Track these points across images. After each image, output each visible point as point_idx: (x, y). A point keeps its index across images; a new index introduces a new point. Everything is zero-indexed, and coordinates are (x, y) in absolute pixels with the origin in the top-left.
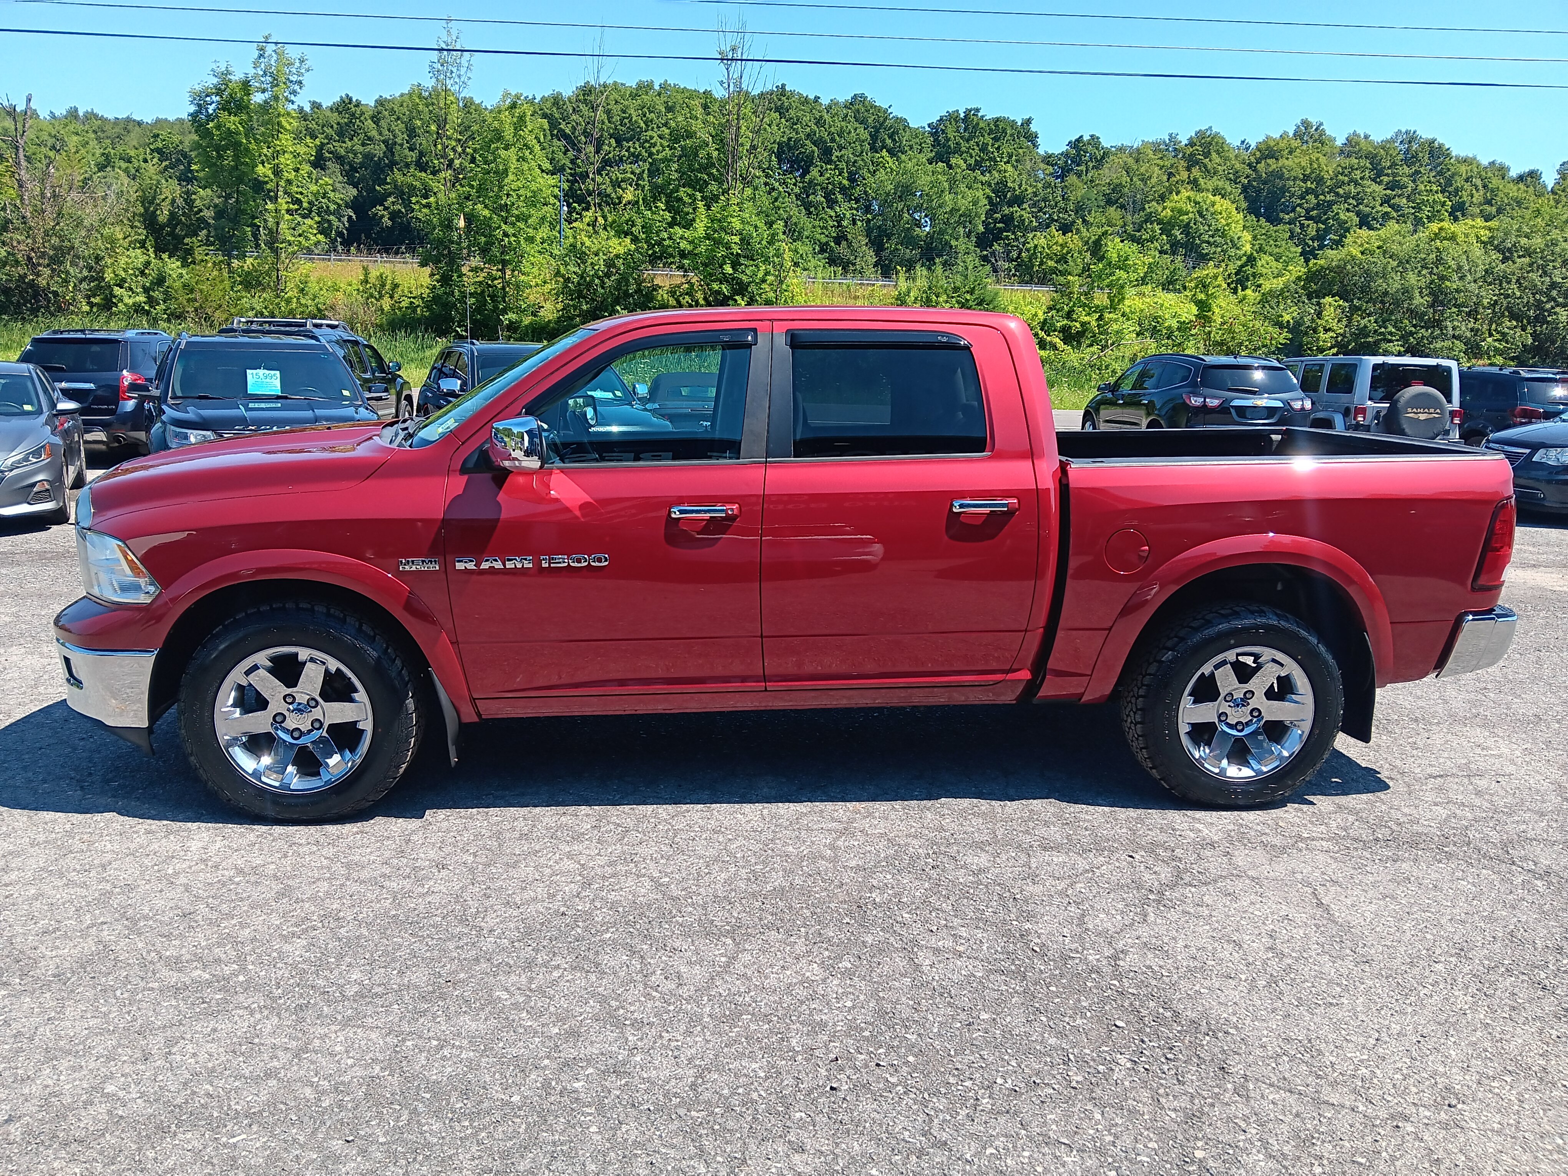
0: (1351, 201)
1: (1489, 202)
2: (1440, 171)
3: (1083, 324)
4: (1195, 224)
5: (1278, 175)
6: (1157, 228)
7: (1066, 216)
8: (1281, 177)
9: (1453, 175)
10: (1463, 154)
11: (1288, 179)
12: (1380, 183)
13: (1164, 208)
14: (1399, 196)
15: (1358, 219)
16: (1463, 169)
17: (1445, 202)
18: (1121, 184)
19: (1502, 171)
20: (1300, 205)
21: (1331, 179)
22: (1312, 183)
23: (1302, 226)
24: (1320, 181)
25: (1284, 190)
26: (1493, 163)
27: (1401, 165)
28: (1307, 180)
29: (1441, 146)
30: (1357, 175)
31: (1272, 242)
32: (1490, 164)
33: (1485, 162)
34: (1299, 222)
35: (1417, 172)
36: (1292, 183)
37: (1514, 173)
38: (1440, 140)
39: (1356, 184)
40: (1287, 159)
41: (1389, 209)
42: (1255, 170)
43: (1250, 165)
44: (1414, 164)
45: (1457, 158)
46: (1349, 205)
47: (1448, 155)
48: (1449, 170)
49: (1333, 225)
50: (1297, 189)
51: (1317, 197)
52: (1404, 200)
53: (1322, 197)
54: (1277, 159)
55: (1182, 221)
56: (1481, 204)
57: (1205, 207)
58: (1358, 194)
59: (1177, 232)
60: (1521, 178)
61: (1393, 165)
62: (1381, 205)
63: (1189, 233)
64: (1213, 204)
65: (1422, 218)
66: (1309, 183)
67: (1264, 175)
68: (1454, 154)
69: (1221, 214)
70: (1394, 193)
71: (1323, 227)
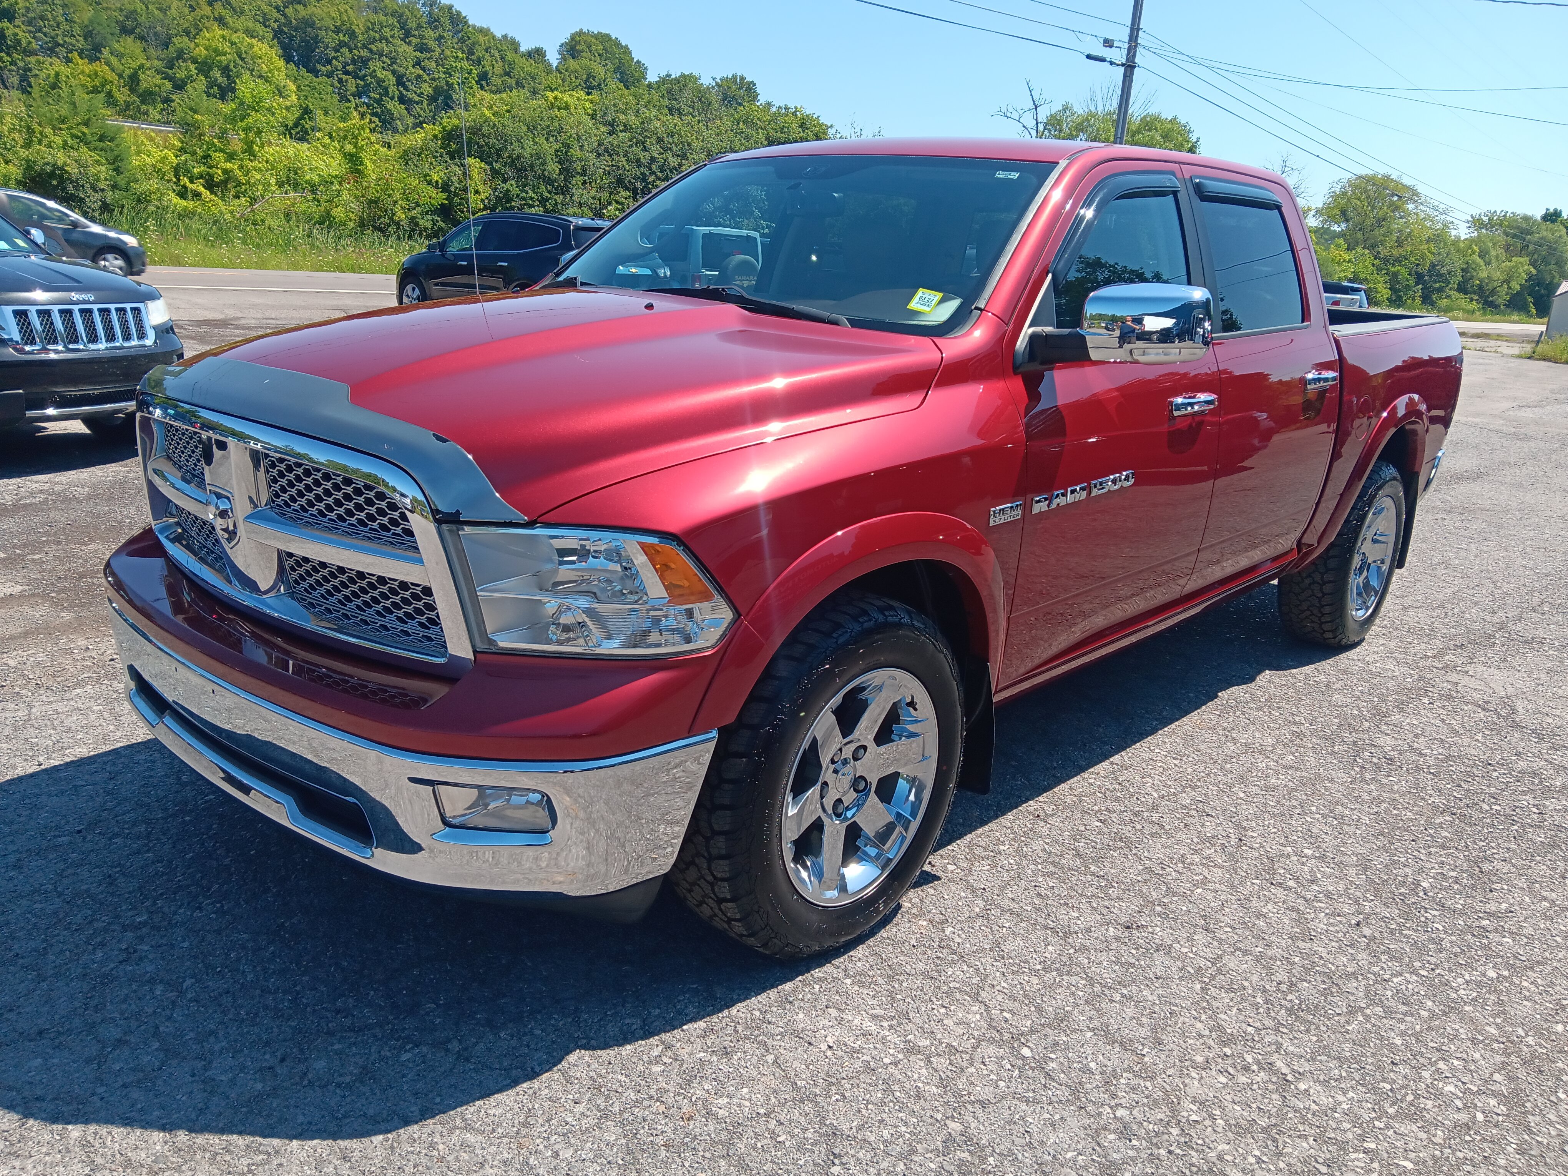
0: (384, 59)
1: (508, 74)
2: (461, 39)
3: (225, 172)
4: (235, 67)
5: (308, 23)
6: (192, 67)
7: (74, 42)
8: (312, 25)
9: (474, 44)
10: (478, 25)
11: (320, 29)
12: (409, 44)
13: (197, 45)
14: (428, 59)
15: (394, 79)
16: (481, 39)
17: (471, 70)
18: (135, 11)
19: (514, 45)
20: (336, 58)
21: (363, 34)
22: (344, 36)
23: (340, 81)
24: (352, 35)
25: (317, 40)
26: (505, 37)
27: (426, 28)
28: (338, 33)
29: (459, 13)
30: (387, 32)
31: (316, 95)
32: (503, 36)
33: (499, 35)
34: (337, 75)
35: (441, 37)
36: (324, 33)
37: (523, 48)
38: (457, 7)
39: (388, 42)
40: (315, 6)
41: (421, 72)
42: (284, 15)
43: (277, 8)
44: (436, 28)
45: (474, 27)
46: (384, 63)
47: (466, 22)
48: (469, 38)
49: (371, 83)
50: (330, 40)
51: (351, 51)
52: (434, 64)
53: (355, 52)
54: (305, 6)
55: (220, 62)
56: (501, 76)
57: (243, 49)
58: (391, 52)
59: (217, 74)
60: (529, 54)
61: (420, 26)
62: (413, 67)
63: (230, 76)
64: (251, 46)
65: (452, 84)
66: (341, 35)
67: (294, 21)
68: (470, 23)
69: (260, 58)
70: (423, 56)
71: (362, 83)
